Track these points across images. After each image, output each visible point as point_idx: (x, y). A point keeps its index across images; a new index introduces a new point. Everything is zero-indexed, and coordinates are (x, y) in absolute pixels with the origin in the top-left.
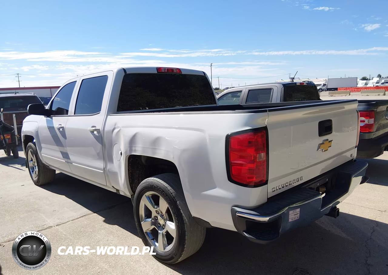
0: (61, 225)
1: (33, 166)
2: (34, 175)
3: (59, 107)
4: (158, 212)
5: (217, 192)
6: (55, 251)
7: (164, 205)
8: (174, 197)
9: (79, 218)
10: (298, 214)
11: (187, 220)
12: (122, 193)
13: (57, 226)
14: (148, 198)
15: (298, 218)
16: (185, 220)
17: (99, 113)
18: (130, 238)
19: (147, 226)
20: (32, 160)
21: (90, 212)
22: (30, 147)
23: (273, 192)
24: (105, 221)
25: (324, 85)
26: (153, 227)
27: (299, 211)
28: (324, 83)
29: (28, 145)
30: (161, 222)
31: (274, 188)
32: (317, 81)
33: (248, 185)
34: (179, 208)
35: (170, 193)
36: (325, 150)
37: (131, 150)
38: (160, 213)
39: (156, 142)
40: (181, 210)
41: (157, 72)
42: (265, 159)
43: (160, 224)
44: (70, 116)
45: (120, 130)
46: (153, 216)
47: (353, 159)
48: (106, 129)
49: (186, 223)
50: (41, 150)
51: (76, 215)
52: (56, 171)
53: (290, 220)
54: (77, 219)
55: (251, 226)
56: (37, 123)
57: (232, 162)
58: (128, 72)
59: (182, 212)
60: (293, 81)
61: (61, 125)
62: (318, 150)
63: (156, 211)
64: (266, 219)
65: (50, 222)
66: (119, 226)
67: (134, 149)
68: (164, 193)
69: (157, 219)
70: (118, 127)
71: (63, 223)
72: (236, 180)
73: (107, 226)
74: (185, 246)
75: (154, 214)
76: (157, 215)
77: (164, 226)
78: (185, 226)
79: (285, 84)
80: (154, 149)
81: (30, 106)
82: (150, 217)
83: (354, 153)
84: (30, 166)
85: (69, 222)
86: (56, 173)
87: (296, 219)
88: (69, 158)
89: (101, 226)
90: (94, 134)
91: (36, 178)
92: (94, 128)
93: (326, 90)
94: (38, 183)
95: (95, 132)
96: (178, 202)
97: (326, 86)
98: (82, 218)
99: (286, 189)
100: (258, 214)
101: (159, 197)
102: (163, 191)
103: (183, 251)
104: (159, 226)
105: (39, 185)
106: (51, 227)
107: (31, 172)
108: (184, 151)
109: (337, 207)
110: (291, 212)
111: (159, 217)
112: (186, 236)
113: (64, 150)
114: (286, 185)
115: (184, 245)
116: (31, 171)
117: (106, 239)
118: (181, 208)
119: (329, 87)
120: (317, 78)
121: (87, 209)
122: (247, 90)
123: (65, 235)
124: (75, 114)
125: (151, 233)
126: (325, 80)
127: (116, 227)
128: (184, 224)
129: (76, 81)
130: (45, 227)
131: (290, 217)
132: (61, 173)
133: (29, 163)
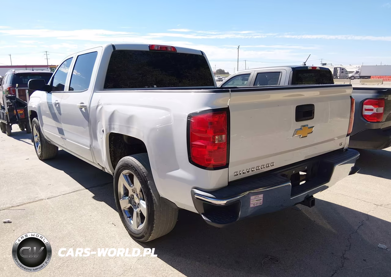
0: (52, 199)
1: (37, 141)
2: (38, 149)
3: (60, 84)
4: (134, 191)
5: (179, 173)
6: (39, 222)
7: (137, 184)
8: (145, 177)
9: (70, 193)
10: (261, 200)
11: (156, 200)
12: (106, 171)
13: (48, 199)
14: (125, 176)
15: (261, 204)
16: (155, 200)
17: (87, 90)
18: (112, 215)
19: (124, 204)
20: (37, 136)
21: (83, 188)
22: (35, 121)
23: (235, 176)
24: (94, 198)
25: (357, 72)
26: (130, 205)
27: (262, 196)
28: (357, 71)
29: (33, 120)
30: (137, 200)
31: (236, 172)
32: (351, 68)
33: (206, 167)
34: (150, 188)
35: (142, 173)
36: (303, 136)
37: (110, 128)
38: (136, 192)
39: (130, 120)
40: (151, 190)
41: (148, 50)
42: (225, 141)
43: (136, 203)
44: (65, 92)
45: (102, 107)
46: (129, 195)
47: (343, 148)
48: (92, 106)
49: (155, 203)
50: (42, 126)
51: (68, 189)
52: (59, 148)
53: (252, 206)
54: (69, 193)
55: (209, 209)
56: (39, 98)
57: (193, 143)
58: (117, 49)
59: (152, 192)
60: (305, 65)
61: (57, 101)
62: (294, 135)
63: (133, 190)
64: (223, 202)
65: (43, 195)
66: (106, 203)
67: (112, 126)
68: (136, 172)
69: (133, 198)
70: (101, 104)
71: (54, 197)
72: (196, 162)
73: (95, 201)
74: (154, 226)
75: (131, 193)
76: (133, 194)
77: (139, 205)
78: (154, 206)
79: (294, 67)
80: (128, 128)
81: (30, 81)
82: (128, 196)
83: (346, 142)
84: (35, 141)
85: (60, 196)
86: (59, 150)
87: (259, 205)
88: (63, 134)
89: (89, 202)
90: (82, 110)
91: (40, 153)
92: (82, 105)
93: (359, 78)
94: (41, 158)
95: (83, 109)
96: (148, 182)
97: (359, 74)
98: (73, 193)
99: (251, 174)
100: (214, 197)
101: (133, 175)
102: (136, 170)
103: (152, 230)
104: (135, 204)
105: (42, 159)
106: (42, 199)
107: (36, 147)
108: (153, 130)
109: (313, 196)
110: (252, 198)
111: (135, 196)
112: (155, 216)
113: (60, 126)
114: (252, 169)
115: (153, 224)
116: (36, 145)
117: (90, 214)
118: (151, 187)
119: (362, 75)
120: (350, 65)
121: (80, 185)
122: (256, 73)
123: (53, 208)
124: (69, 90)
125: (129, 211)
126: (358, 67)
127: (103, 203)
128: (153, 204)
129: (73, 57)
130: (37, 199)
131: (251, 202)
132: (62, 150)
133: (34, 138)
